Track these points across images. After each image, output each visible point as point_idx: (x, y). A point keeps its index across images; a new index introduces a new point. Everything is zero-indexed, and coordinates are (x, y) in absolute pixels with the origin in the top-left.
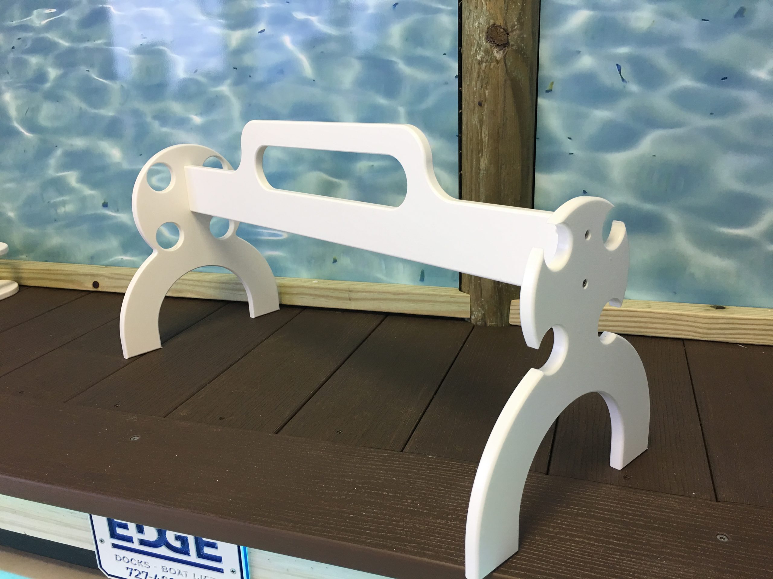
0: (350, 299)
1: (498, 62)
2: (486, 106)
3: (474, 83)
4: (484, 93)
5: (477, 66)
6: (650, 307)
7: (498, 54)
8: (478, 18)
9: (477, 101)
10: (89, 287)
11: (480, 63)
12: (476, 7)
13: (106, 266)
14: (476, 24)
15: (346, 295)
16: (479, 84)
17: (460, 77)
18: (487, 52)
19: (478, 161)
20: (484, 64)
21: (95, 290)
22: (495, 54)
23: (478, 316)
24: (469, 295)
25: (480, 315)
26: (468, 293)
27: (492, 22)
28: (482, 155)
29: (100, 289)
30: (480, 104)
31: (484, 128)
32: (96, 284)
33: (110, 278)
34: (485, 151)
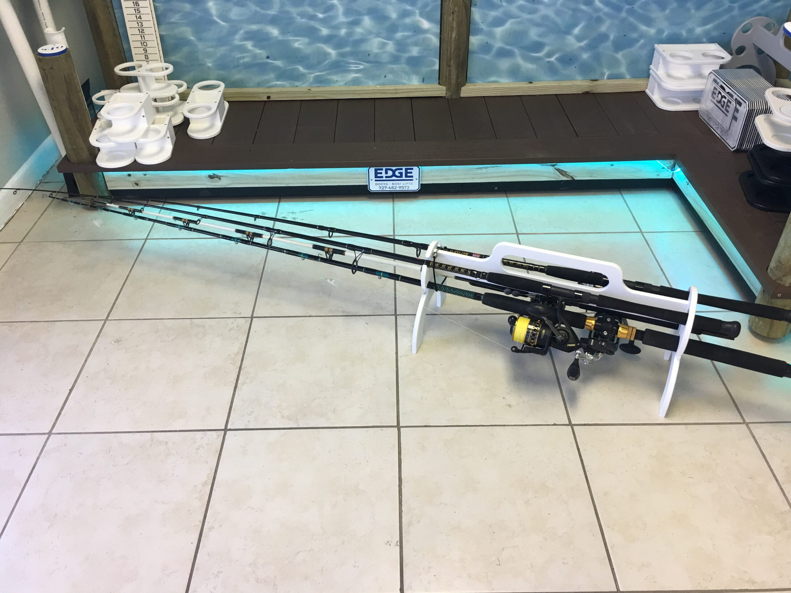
0: (396, 93)
2: (455, 14)
3: (450, 4)
4: (455, 8)
6: (509, 85)
9: (452, 11)
10: (265, 99)
13: (268, 87)
15: (395, 92)
16: (453, 5)
19: (451, 34)
21: (268, 100)
23: (449, 95)
24: (445, 87)
25: (450, 94)
26: (445, 86)
28: (453, 32)
29: (271, 99)
30: (453, 13)
31: (454, 22)
32: (269, 97)
33: (277, 93)
34: (454, 30)
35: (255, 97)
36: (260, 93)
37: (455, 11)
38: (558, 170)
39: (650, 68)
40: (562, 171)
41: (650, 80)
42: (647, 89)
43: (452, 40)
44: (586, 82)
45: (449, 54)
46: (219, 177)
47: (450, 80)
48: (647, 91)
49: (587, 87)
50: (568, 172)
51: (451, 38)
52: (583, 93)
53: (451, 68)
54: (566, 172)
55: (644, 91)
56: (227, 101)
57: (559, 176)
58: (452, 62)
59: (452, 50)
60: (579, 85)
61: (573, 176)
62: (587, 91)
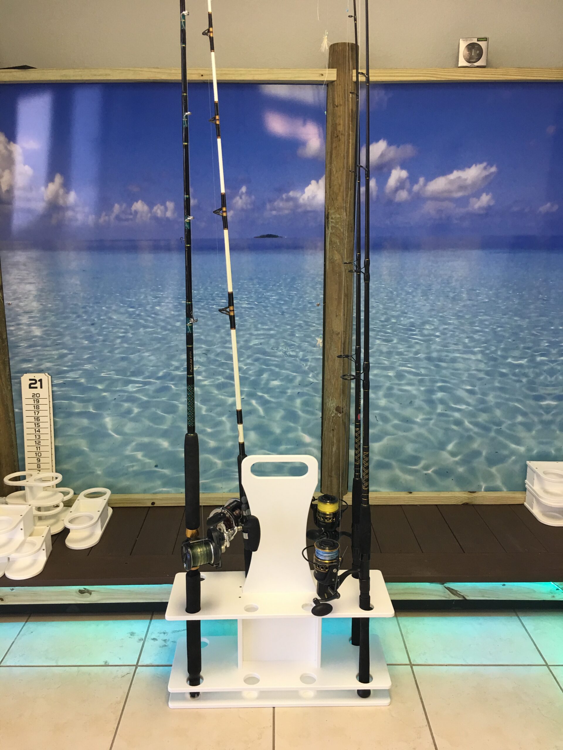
1: (339, 417)
2: (335, 431)
3: (330, 423)
4: (335, 426)
5: (332, 418)
6: (390, 495)
7: (340, 415)
8: (333, 404)
9: (332, 429)
10: (149, 505)
11: (333, 417)
12: (332, 400)
13: (153, 493)
14: (332, 405)
16: (332, 424)
17: (322, 417)
18: (336, 414)
19: (332, 449)
20: (335, 418)
21: (152, 506)
22: (339, 415)
27: (338, 405)
28: (333, 447)
29: (155, 505)
30: (333, 430)
31: (334, 438)
32: (153, 503)
33: (161, 500)
34: (334, 445)
35: (139, 503)
36: (145, 499)
37: (335, 429)
38: (448, 589)
39: (525, 482)
40: (452, 589)
41: (527, 494)
42: (525, 502)
43: (333, 453)
44: (465, 493)
45: (330, 465)
46: (90, 592)
47: (332, 489)
48: (526, 504)
49: (466, 498)
50: (459, 592)
51: (332, 451)
52: (463, 504)
53: (332, 478)
54: (456, 591)
55: (523, 504)
56: (111, 507)
57: (449, 595)
58: (333, 473)
59: (333, 462)
60: (459, 497)
61: (464, 596)
62: (467, 502)
